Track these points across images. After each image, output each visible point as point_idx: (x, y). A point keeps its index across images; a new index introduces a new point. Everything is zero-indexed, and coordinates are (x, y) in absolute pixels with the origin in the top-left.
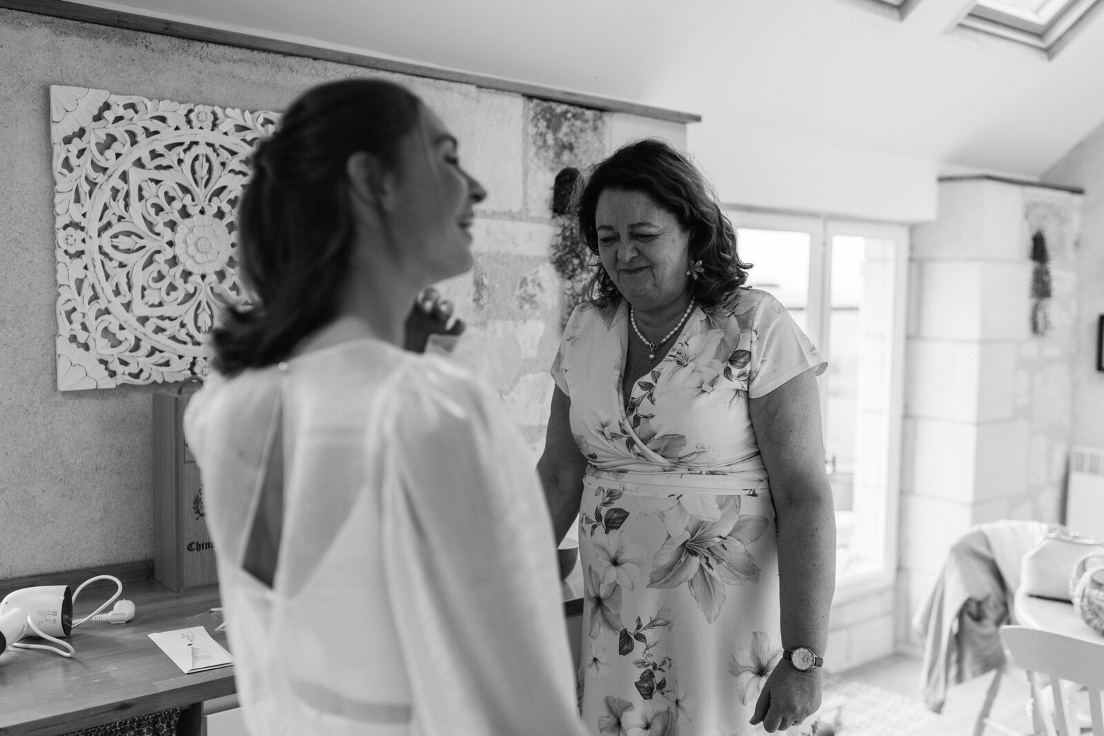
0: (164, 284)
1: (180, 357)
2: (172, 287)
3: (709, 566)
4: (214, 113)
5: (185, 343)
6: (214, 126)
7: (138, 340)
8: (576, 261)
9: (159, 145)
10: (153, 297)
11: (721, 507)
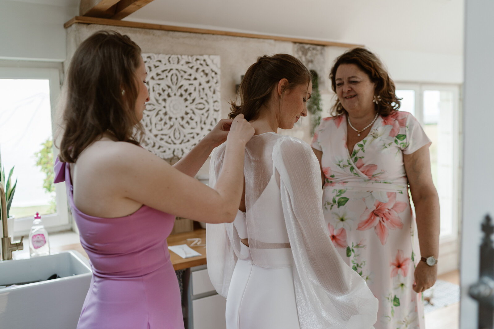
0: (163, 122)
1: (169, 149)
2: (165, 123)
3: (383, 221)
4: (178, 58)
5: (170, 144)
6: (178, 62)
7: (154, 143)
8: (315, 107)
9: (159, 71)
10: (159, 127)
11: (389, 197)
